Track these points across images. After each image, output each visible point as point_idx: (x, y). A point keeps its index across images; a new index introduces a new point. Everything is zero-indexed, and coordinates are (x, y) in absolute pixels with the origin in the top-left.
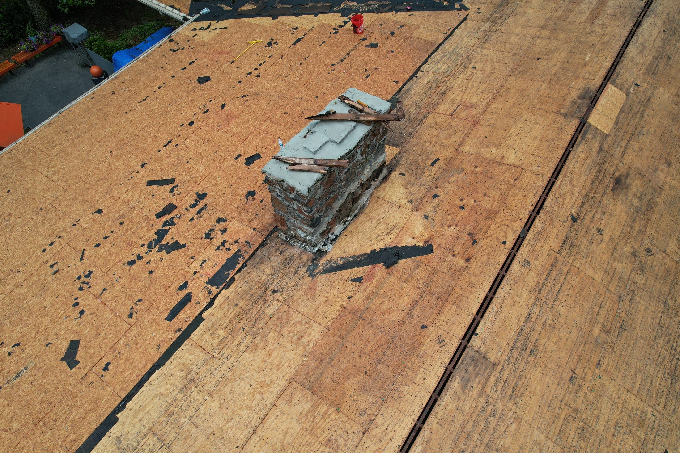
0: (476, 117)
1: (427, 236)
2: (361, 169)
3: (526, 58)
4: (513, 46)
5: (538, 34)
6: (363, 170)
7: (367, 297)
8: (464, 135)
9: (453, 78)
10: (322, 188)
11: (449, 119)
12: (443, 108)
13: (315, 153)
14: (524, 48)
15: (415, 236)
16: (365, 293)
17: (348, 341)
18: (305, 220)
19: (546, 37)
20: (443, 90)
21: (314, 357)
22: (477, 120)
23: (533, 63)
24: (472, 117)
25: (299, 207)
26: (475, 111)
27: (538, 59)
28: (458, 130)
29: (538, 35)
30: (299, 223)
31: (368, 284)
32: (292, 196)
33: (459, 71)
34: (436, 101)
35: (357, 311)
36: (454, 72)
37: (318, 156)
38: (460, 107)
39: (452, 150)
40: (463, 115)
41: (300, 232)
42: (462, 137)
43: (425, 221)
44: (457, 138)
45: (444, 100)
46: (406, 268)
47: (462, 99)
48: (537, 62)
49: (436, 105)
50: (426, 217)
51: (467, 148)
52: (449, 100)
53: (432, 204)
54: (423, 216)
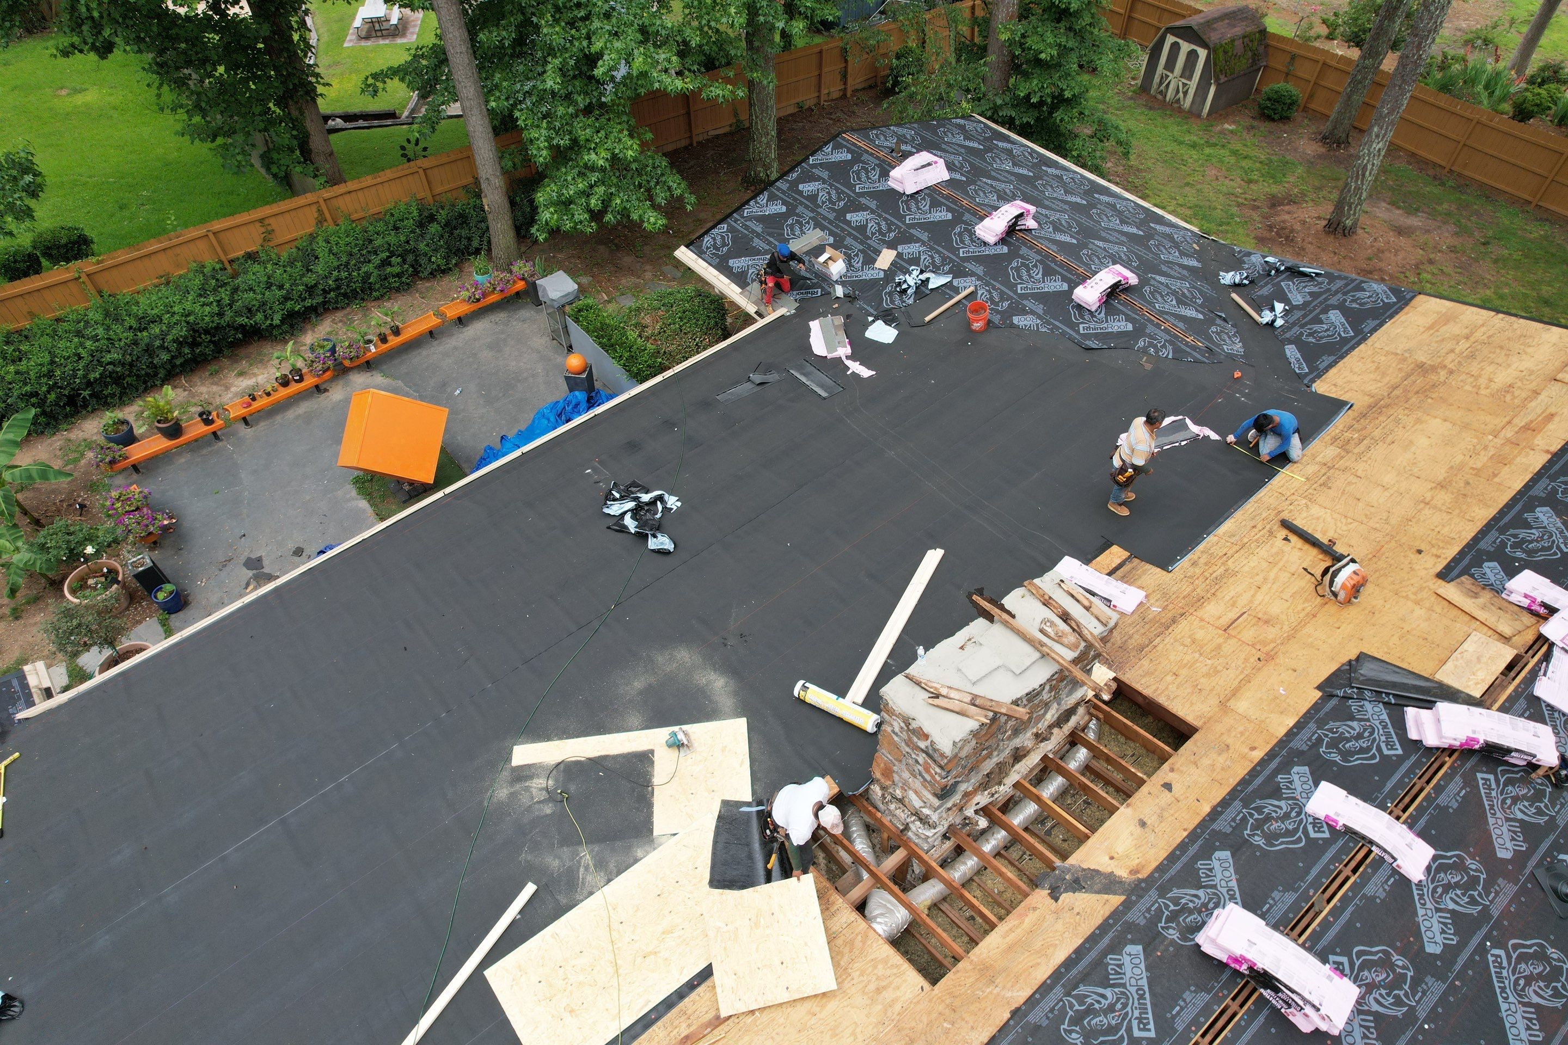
0: (1273, 645)
1: (1137, 861)
2: (1042, 711)
3: (1393, 544)
4: (1372, 510)
5: (1428, 496)
6: (1046, 713)
7: (1010, 948)
8: (1241, 677)
9: (1242, 552)
10: (974, 742)
11: (1220, 636)
12: (1211, 610)
13: (974, 684)
14: (1393, 521)
15: (1115, 855)
16: (1008, 939)
17: (963, 1019)
18: (932, 785)
19: (1444, 508)
20: (1218, 573)
21: (899, 1031)
22: (1272, 653)
23: (1405, 556)
24: (1265, 643)
25: (926, 762)
26: (1271, 632)
27: (1420, 552)
28: (1234, 665)
29: (1427, 500)
30: (917, 784)
31: (1016, 922)
32: (922, 745)
33: (1257, 541)
34: (1203, 594)
35: (987, 968)
36: (1245, 540)
37: (977, 691)
38: (1245, 615)
39: (1214, 701)
40: (1249, 634)
41: (912, 795)
42: (1238, 680)
43: (1139, 830)
44: (1229, 678)
45: (1218, 594)
46: (1089, 911)
47: (1251, 602)
48: (1413, 557)
49: (1200, 601)
50: (1143, 824)
51: (1242, 705)
52: (1227, 598)
53: (1157, 801)
54: (1136, 821)
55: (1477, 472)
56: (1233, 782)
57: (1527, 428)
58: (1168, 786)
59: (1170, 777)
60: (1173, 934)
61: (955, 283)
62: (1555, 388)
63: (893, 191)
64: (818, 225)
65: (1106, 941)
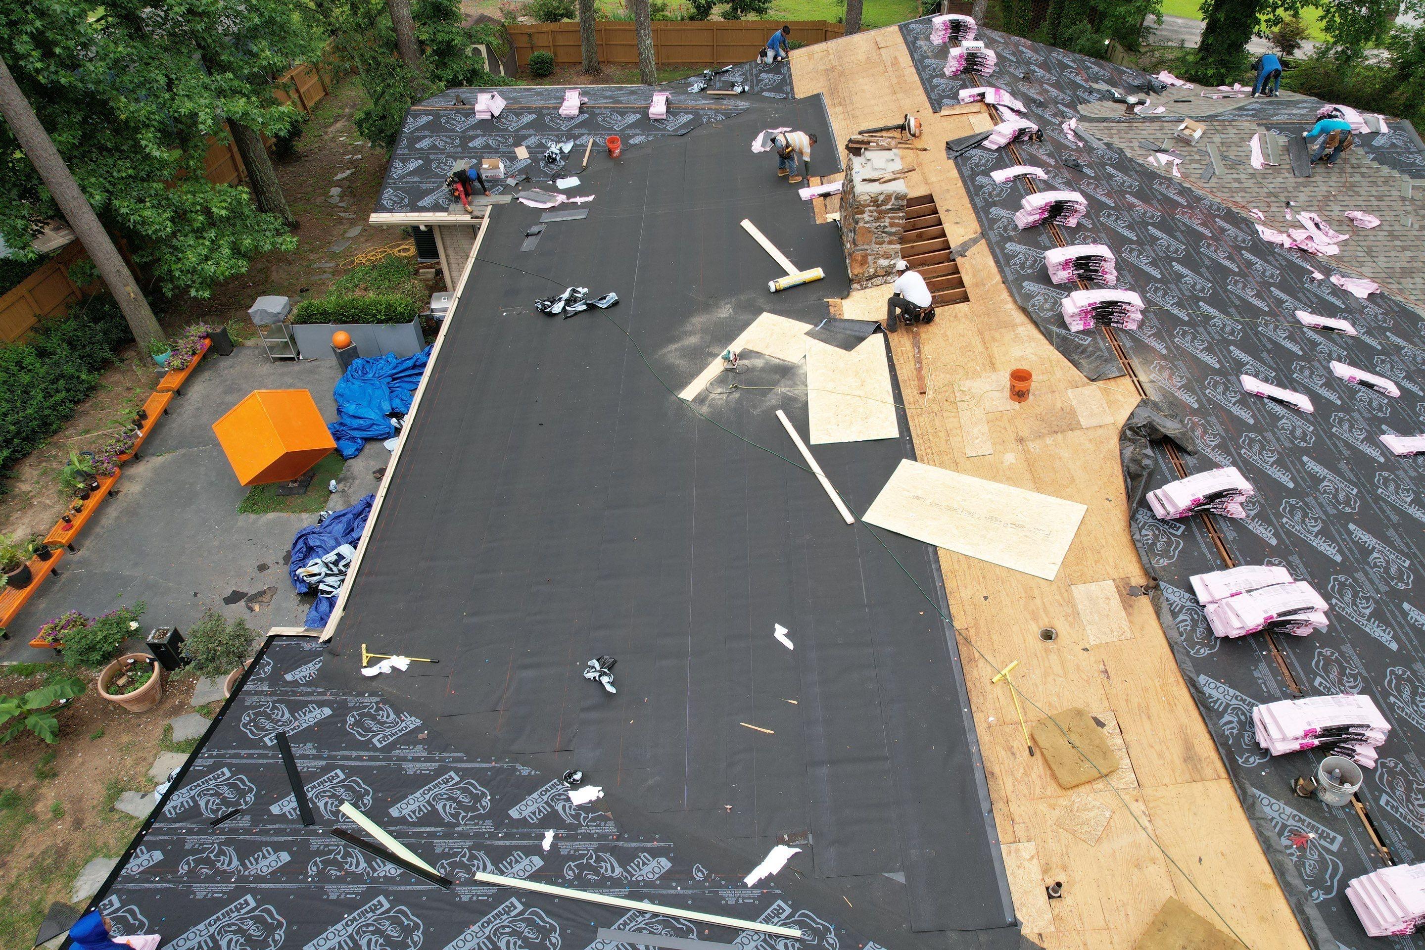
1: (972, 230)
7: (975, 277)
15: (963, 235)
16: (970, 276)
19: (905, 97)
25: (892, 218)
27: (918, 111)
30: (885, 247)
31: (965, 270)
32: (889, 206)
39: (924, 185)
41: (881, 262)
46: (980, 250)
50: (957, 223)
51: (933, 179)
55: (899, 83)
56: (965, 194)
57: (893, 65)
58: (947, 211)
59: (945, 208)
60: (1012, 233)
61: (578, 142)
62: (883, 51)
63: (482, 121)
64: (455, 159)
65: (998, 251)
